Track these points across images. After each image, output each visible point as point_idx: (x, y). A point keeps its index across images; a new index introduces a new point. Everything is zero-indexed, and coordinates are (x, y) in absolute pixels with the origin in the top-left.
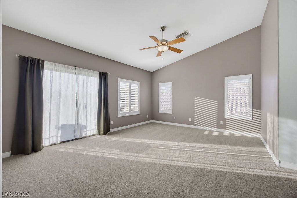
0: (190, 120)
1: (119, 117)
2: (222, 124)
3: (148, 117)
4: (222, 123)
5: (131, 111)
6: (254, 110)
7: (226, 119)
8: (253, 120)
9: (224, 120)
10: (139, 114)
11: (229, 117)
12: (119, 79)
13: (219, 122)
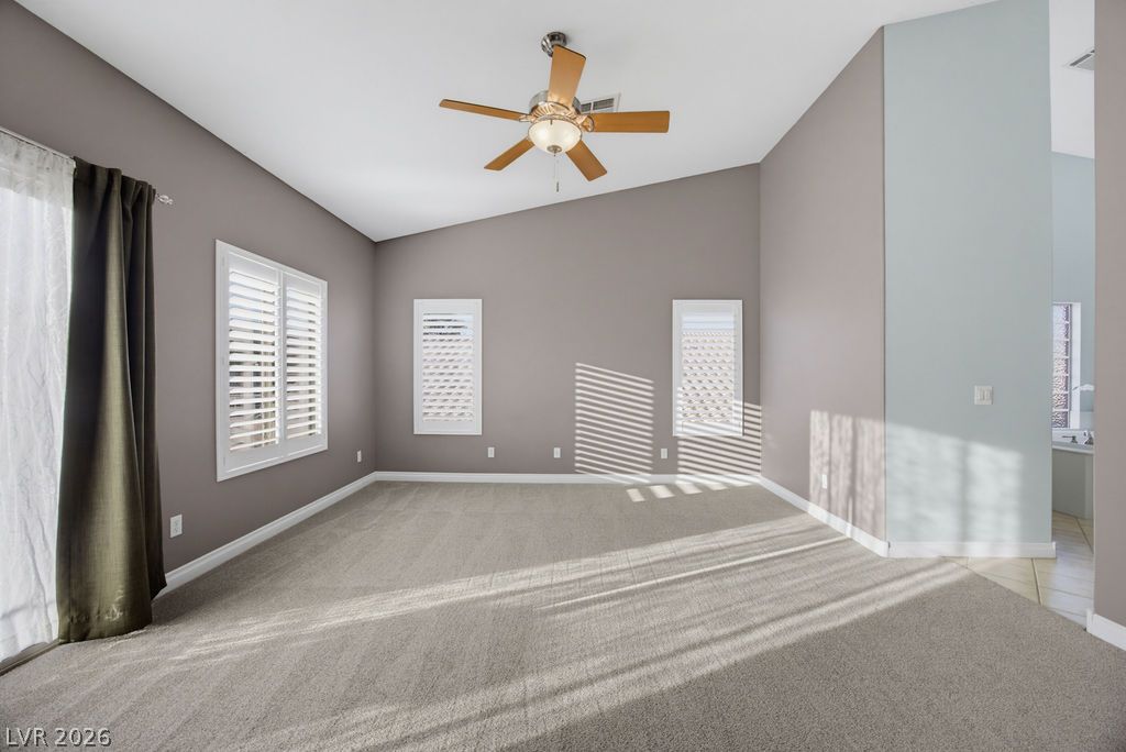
0: (557, 453)
1: (220, 479)
2: (666, 457)
3: (359, 460)
4: (664, 454)
5: (289, 437)
6: (746, 405)
7: (677, 439)
8: (744, 434)
9: (673, 444)
10: (326, 448)
11: (686, 430)
12: (218, 242)
13: (656, 453)
